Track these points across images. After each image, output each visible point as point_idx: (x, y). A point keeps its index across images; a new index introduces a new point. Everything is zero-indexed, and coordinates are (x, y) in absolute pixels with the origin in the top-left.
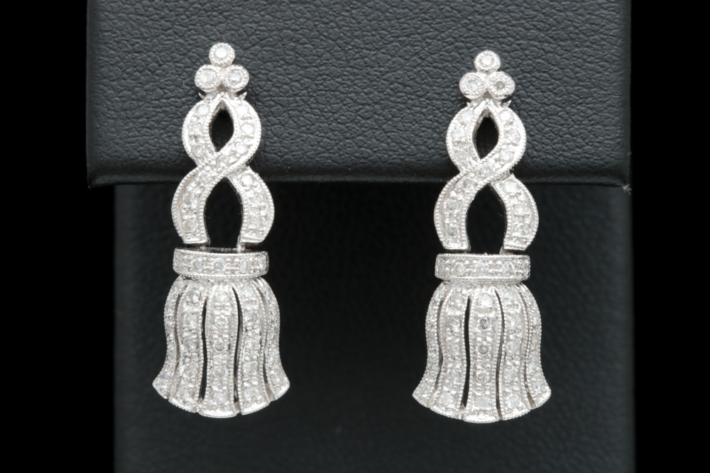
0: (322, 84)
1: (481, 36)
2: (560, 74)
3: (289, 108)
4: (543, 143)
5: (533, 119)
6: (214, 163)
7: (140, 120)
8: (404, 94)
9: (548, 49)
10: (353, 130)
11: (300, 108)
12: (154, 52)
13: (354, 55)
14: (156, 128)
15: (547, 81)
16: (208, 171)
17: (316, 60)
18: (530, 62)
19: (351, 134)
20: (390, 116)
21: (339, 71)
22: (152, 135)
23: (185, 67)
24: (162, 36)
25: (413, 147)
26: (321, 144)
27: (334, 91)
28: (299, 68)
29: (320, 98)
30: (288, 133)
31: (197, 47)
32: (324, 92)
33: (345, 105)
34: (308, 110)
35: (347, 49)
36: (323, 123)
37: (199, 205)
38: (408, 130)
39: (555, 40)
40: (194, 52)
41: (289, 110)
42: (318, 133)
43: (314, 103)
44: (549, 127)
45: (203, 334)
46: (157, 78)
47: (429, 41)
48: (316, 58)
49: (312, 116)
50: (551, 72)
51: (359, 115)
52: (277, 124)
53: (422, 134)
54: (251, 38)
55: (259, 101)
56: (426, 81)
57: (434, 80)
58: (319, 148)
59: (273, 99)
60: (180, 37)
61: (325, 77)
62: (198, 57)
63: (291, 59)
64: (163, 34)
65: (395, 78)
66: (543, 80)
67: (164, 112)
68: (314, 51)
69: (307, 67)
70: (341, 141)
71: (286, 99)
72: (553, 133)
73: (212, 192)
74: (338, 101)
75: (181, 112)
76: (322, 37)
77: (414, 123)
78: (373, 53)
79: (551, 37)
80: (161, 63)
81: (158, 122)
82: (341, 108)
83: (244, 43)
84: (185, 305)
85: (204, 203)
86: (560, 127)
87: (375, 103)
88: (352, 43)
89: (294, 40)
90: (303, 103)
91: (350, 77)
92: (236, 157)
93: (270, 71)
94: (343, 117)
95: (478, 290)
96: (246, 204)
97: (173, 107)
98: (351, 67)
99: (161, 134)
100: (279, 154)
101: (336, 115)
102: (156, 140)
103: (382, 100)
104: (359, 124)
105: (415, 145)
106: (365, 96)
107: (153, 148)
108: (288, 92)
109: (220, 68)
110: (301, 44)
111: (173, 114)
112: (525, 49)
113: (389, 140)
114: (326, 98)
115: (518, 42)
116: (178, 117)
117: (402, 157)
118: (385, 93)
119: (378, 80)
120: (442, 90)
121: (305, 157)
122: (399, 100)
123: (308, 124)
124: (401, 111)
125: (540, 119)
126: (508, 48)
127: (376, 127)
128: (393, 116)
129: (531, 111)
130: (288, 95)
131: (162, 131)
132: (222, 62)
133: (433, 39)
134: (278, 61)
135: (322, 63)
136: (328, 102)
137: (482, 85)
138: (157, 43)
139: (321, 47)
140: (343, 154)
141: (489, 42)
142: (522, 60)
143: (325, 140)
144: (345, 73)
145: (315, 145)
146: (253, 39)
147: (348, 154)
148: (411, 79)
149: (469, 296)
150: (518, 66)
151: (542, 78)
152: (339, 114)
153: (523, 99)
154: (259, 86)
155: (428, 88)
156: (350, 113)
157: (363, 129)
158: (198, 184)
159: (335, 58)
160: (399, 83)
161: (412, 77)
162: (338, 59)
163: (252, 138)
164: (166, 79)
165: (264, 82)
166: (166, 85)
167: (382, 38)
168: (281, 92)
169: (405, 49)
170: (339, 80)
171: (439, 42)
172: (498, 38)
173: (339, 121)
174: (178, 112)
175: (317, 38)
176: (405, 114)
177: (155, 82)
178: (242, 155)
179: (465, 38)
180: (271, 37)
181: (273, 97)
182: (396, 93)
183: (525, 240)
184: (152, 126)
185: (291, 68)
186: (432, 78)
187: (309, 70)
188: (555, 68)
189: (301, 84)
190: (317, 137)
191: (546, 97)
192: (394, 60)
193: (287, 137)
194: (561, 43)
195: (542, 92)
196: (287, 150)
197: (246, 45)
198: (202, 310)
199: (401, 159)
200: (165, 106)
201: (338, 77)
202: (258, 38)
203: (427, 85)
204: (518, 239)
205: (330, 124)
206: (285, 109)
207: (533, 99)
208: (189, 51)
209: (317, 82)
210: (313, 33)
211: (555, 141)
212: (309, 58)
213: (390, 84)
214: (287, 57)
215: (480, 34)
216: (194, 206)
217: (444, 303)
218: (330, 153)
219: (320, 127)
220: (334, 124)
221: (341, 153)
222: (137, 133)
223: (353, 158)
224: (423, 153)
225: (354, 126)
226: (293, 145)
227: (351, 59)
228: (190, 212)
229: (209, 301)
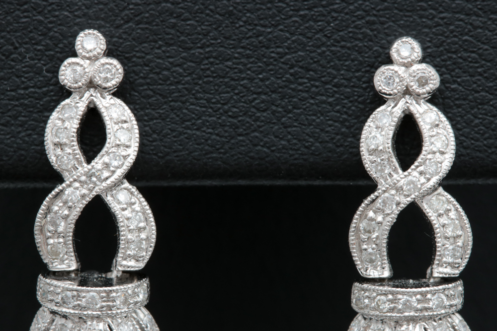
0: (208, 69)
1: (396, 8)
2: (492, 54)
3: (170, 99)
4: (472, 139)
5: (460, 110)
6: (83, 178)
8: (306, 81)
9: (477, 23)
10: (247, 125)
11: (183, 99)
12: (8, 32)
13: (247, 34)
14: (12, 125)
15: (476, 63)
16: (77, 188)
17: (201, 40)
18: (456, 39)
19: (245, 130)
20: (290, 107)
21: (229, 52)
22: (8, 134)
23: (46, 50)
24: (17, 12)
25: (318, 144)
26: (209, 142)
27: (223, 77)
28: (180, 49)
29: (206, 86)
30: (170, 129)
31: (60, 25)
32: (211, 79)
33: (236, 94)
36: (210, 116)
37: (66, 227)
38: (311, 125)
39: (485, 12)
40: (56, 32)
41: (171, 101)
42: (204, 129)
43: (200, 92)
44: (479, 118)
46: (13, 63)
47: (335, 15)
48: (201, 37)
49: (198, 108)
50: (481, 51)
51: (254, 107)
52: (157, 119)
53: (329, 129)
54: (123, 14)
55: (136, 91)
56: (332, 64)
57: (341, 63)
58: (207, 147)
59: (151, 87)
60: (39, 13)
61: (212, 60)
62: (60, 37)
63: (172, 39)
64: (19, 10)
65: (296, 61)
66: (471, 62)
67: (22, 105)
68: (199, 29)
69: (190, 49)
70: (232, 138)
72: (484, 126)
73: (82, 212)
74: (229, 89)
75: (41, 105)
76: (208, 12)
77: (319, 115)
78: (269, 30)
79: (480, 9)
80: (17, 45)
81: (15, 117)
82: (231, 97)
83: (115, 20)
85: (73, 226)
86: (492, 119)
87: (273, 92)
88: (244, 19)
89: (175, 15)
90: (186, 92)
91: (242, 60)
92: (109, 171)
93: (147, 54)
94: (235, 110)
96: (123, 226)
97: (32, 99)
98: (243, 47)
99: (19, 132)
100: (159, 154)
101: (226, 107)
102: (13, 139)
103: (281, 87)
104: (253, 118)
105: (320, 143)
106: (260, 83)
107: (9, 149)
108: (168, 79)
109: (88, 61)
110: (183, 20)
111: (33, 107)
112: (450, 24)
113: (290, 137)
114: (214, 86)
115: (442, 15)
116: (39, 112)
117: (305, 157)
118: (284, 79)
119: (275, 63)
120: (351, 74)
121: (190, 158)
122: (300, 88)
123: (193, 118)
124: (303, 101)
125: (469, 110)
126: (429, 22)
127: (275, 121)
128: (294, 108)
129: (457, 99)
130: (169, 82)
131: (20, 129)
132: (91, 54)
133: (341, 12)
134: (156, 42)
135: (208, 43)
136: (217, 90)
137: (401, 81)
138: (12, 20)
139: (206, 23)
140: (236, 155)
141: (406, 16)
142: (446, 37)
143: (214, 137)
144: (236, 55)
145: (202, 143)
146: (126, 15)
147: (241, 154)
148: (315, 62)
150: (441, 45)
151: (470, 59)
152: (229, 105)
153: (448, 85)
154: (134, 72)
155: (334, 72)
156: (242, 104)
157: (258, 123)
158: (65, 203)
159: (224, 37)
160: (301, 67)
161: (316, 60)
164: (23, 65)
165: (140, 67)
166: (24, 72)
167: (279, 12)
168: (160, 79)
169: (307, 25)
170: (230, 63)
171: (347, 16)
172: (418, 10)
173: (230, 114)
174: (38, 105)
175: (202, 13)
176: (308, 105)
177: (10, 69)
179: (378, 11)
180: (148, 12)
181: (151, 85)
182: (297, 79)
183: (457, 265)
184: (8, 122)
186: (340, 60)
187: (193, 51)
188: (486, 47)
189: (184, 70)
190: (204, 134)
191: (475, 83)
192: (294, 38)
193: (169, 134)
194: (492, 16)
195: (471, 76)
196: (169, 150)
197: (117, 22)
199: (305, 160)
200: (23, 99)
201: (227, 60)
202: (132, 13)
203: (333, 69)
204: (449, 264)
205: (219, 118)
206: (166, 100)
207: (459, 84)
208: (50, 29)
209: (202, 67)
210: (197, 7)
211: (487, 135)
212: (193, 37)
213: (290, 68)
214: (167, 36)
215: (396, 5)
216: (61, 229)
218: (220, 153)
219: (208, 121)
220: (224, 118)
221: (233, 153)
223: (247, 158)
224: (330, 152)
225: (248, 119)
226: (176, 144)
227: (243, 38)
228: (56, 236)
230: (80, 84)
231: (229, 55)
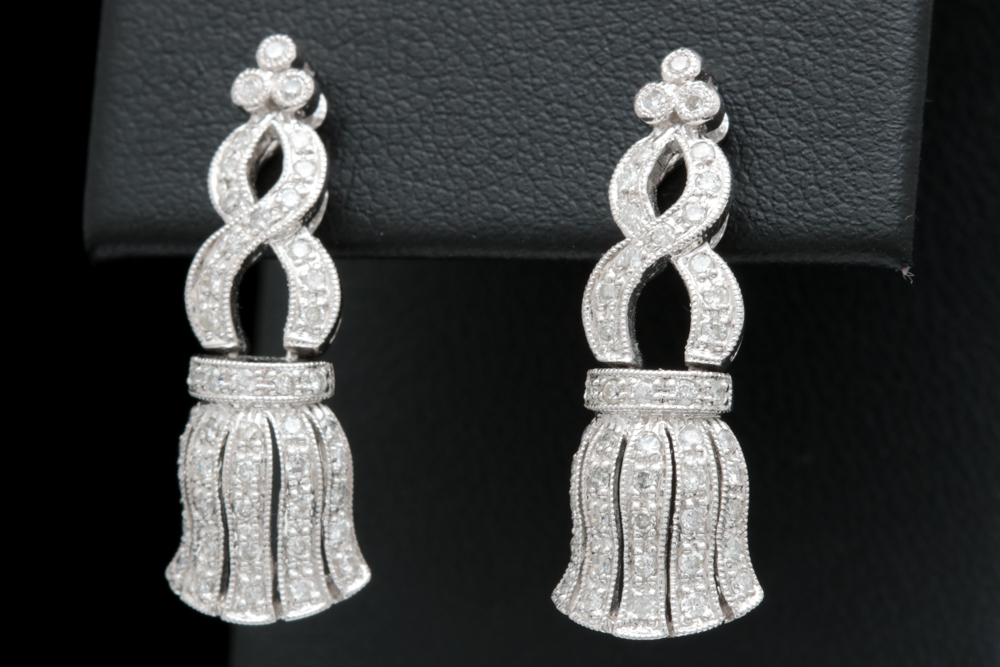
0: (442, 104)
1: (692, 29)
2: (810, 90)
3: (390, 141)
4: (774, 199)
5: (761, 161)
6: (247, 220)
7: (164, 158)
8: (566, 120)
9: (793, 49)
10: (484, 175)
11: (406, 141)
12: (193, 52)
13: (496, 59)
14: (186, 170)
15: (788, 100)
16: (238, 234)
17: (437, 66)
18: (764, 70)
19: (480, 182)
20: (542, 154)
21: (471, 83)
22: (179, 181)
24: (208, 28)
25: (573, 203)
26: (434, 197)
27: (460, 114)
28: (410, 78)
29: (437, 125)
30: (385, 179)
32: (444, 117)
33: (475, 136)
34: (420, 144)
35: (484, 48)
36: (439, 164)
37: (223, 286)
38: (567, 177)
39: (806, 35)
41: (390, 144)
42: (429, 180)
43: (428, 133)
44: (786, 173)
45: (221, 490)
46: (195, 92)
47: (611, 36)
48: (436, 62)
49: (424, 154)
50: (795, 86)
51: (495, 153)
53: (589, 183)
54: (341, 32)
56: (601, 99)
57: (614, 98)
58: (430, 204)
59: (367, 126)
60: (235, 29)
61: (448, 92)
63: (399, 65)
64: (209, 24)
65: (556, 95)
66: (781, 99)
68: (436, 52)
69: (422, 77)
70: (463, 192)
71: (385, 126)
72: (791, 182)
73: (242, 266)
74: (465, 130)
76: (449, 31)
77: (578, 165)
78: (524, 55)
79: (800, 31)
80: (203, 69)
81: (190, 161)
82: (468, 141)
84: (198, 444)
85: (230, 284)
86: (803, 173)
87: (522, 134)
88: (495, 40)
89: (407, 34)
90: (411, 133)
91: (487, 93)
92: (281, 211)
93: (366, 83)
94: (469, 156)
95: (639, 426)
96: (295, 286)
98: (489, 77)
100: (368, 212)
101: (459, 153)
102: (184, 188)
103: (532, 128)
104: (493, 167)
105: (577, 200)
106: (506, 123)
107: (178, 201)
108: (390, 116)
109: (270, 74)
110: (416, 41)
112: (759, 51)
113: (537, 192)
114: (447, 125)
115: (749, 39)
117: (556, 219)
118: (537, 118)
119: (528, 97)
120: (625, 114)
121: (407, 217)
122: (558, 129)
123: (416, 166)
124: (559, 146)
125: (773, 161)
126: (732, 48)
127: (520, 171)
128: (547, 155)
129: (760, 147)
130: (389, 120)
132: (275, 64)
133: (618, 33)
134: (378, 68)
135: (445, 71)
136: (450, 131)
137: (667, 102)
138: (199, 38)
139: (446, 45)
140: (465, 214)
141: (703, 39)
142: (753, 67)
143: (441, 190)
144: (480, 87)
145: (424, 199)
146: (345, 33)
147: (472, 213)
148: (580, 97)
149: (624, 436)
150: (746, 77)
151: (780, 96)
152: (464, 150)
153: (749, 129)
155: (604, 110)
156: (481, 149)
157: (499, 174)
158: (223, 253)
159: (467, 63)
160: (561, 103)
161: (580, 94)
162: (470, 65)
163: (309, 182)
164: (208, 94)
166: (207, 103)
167: (540, 32)
168: (379, 115)
169: (574, 49)
170: (470, 97)
171: (628, 39)
172: (719, 32)
173: (464, 161)
175: (441, 32)
176: (565, 151)
177: (190, 99)
178: (291, 208)
179: (668, 32)
180: (372, 30)
181: (367, 123)
182: (554, 118)
183: (719, 349)
184: (181, 166)
185: (400, 78)
186: (612, 95)
187: (425, 81)
188: (803, 80)
189: (411, 104)
190: (428, 186)
191: (785, 126)
192: (555, 66)
193: (383, 186)
194: (814, 41)
195: (780, 117)
196: (381, 207)
199: (554, 223)
201: (468, 92)
202: (352, 31)
203: (603, 106)
204: (707, 346)
205: (449, 166)
206: (384, 142)
207: (763, 128)
209: (435, 101)
210: (436, 24)
211: (794, 195)
212: (427, 62)
213: (547, 104)
214: (393, 61)
215: (691, 25)
216: (216, 289)
217: (590, 448)
219: (434, 170)
220: (455, 166)
221: (463, 211)
222: (156, 178)
223: (480, 219)
224: (587, 212)
225: (486, 169)
226: (390, 199)
227: (491, 65)
228: (211, 299)
229: (231, 437)
230: (256, 101)
231: (470, 85)
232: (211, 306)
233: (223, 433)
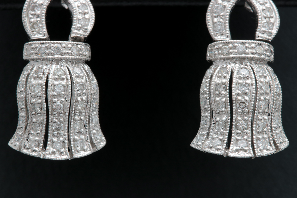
37: (42, 11)
45: (46, 99)
84: (32, 80)
95: (238, 65)
149: (232, 69)
183: (270, 34)
198: (45, 81)
204: (266, 32)
216: (38, 12)
217: (214, 76)
228: (36, 17)
229: (51, 75)
232: (35, 20)
233: (46, 74)
